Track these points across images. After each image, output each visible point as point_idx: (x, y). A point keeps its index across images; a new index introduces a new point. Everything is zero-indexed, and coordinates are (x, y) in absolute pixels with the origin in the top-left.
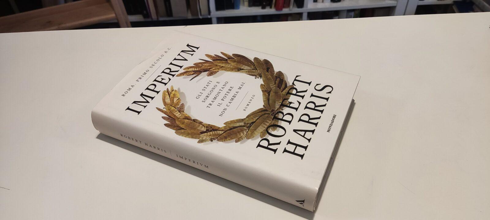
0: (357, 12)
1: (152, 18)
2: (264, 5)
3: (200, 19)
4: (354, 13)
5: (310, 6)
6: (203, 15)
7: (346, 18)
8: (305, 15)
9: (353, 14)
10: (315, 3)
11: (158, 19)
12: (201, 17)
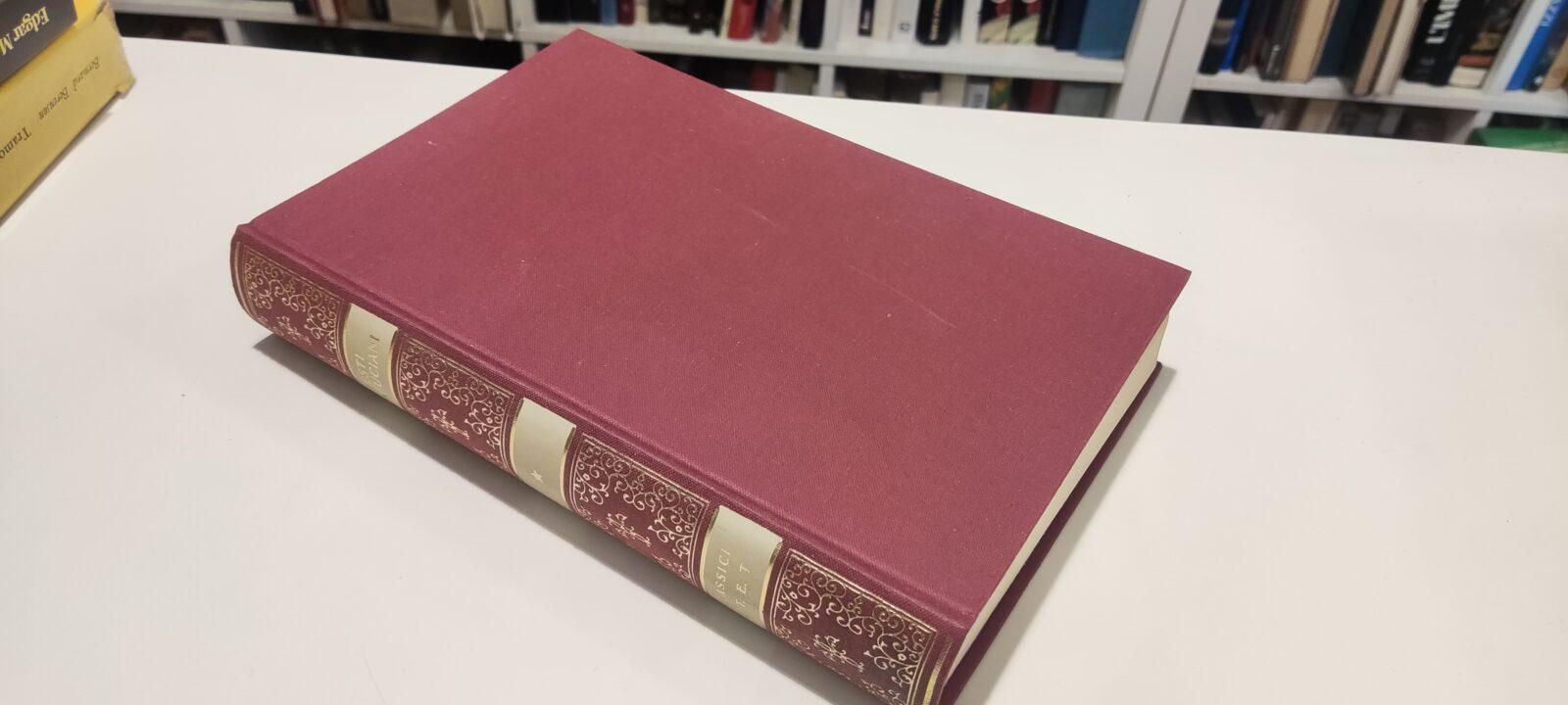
0: (1000, 87)
1: (321, 19)
2: (695, 20)
3: (475, 41)
4: (991, 89)
5: (843, 45)
6: (490, 31)
7: (965, 104)
8: (827, 76)
9: (984, 90)
10: (864, 39)
11: (339, 19)
12: (480, 35)
